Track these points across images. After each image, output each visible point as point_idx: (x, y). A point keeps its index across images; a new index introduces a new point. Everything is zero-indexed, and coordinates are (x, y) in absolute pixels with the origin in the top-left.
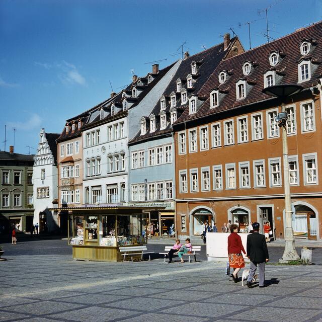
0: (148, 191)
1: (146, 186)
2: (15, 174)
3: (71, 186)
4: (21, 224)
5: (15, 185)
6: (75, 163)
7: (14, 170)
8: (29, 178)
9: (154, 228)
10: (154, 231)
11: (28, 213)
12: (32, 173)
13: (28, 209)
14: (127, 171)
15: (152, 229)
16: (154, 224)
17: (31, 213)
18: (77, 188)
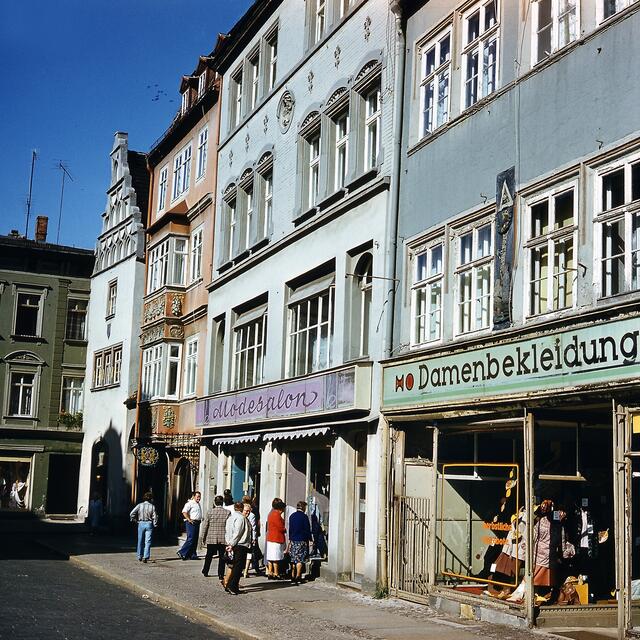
0: (524, 258)
1: (507, 222)
2: (22, 298)
3: (168, 321)
4: (30, 482)
5: (16, 338)
6: (194, 223)
7: (18, 286)
8: (74, 317)
9: (555, 545)
10: (561, 568)
11: (61, 445)
12: (85, 303)
13: (63, 429)
14: (388, 169)
15: (544, 545)
16: (559, 515)
17: (72, 445)
18: (193, 334)
